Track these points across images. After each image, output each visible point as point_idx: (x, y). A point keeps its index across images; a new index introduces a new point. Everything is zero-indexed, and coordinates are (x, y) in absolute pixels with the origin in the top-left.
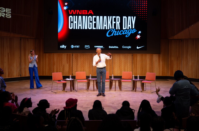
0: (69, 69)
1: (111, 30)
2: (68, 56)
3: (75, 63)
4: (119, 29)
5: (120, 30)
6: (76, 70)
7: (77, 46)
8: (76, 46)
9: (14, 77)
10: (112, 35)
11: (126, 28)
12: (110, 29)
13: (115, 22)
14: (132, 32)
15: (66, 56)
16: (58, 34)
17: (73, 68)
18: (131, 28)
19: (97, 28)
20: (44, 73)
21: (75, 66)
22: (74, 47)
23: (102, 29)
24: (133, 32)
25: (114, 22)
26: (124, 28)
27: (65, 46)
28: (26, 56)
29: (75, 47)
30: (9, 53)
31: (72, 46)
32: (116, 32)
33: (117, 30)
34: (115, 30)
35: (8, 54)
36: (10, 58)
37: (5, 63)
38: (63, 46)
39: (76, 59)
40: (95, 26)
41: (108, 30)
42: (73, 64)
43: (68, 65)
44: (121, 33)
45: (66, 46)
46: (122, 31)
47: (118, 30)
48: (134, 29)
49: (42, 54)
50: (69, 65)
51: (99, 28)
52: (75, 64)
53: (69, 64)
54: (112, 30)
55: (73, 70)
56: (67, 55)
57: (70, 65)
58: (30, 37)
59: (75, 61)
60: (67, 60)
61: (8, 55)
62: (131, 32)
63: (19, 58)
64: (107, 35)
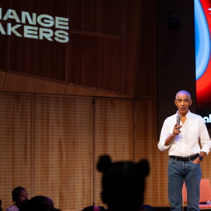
28: (107, 148)
30: (63, 140)
35: (60, 142)
36: (64, 153)
37: (52, 167)
61: (60, 145)
63: (90, 154)
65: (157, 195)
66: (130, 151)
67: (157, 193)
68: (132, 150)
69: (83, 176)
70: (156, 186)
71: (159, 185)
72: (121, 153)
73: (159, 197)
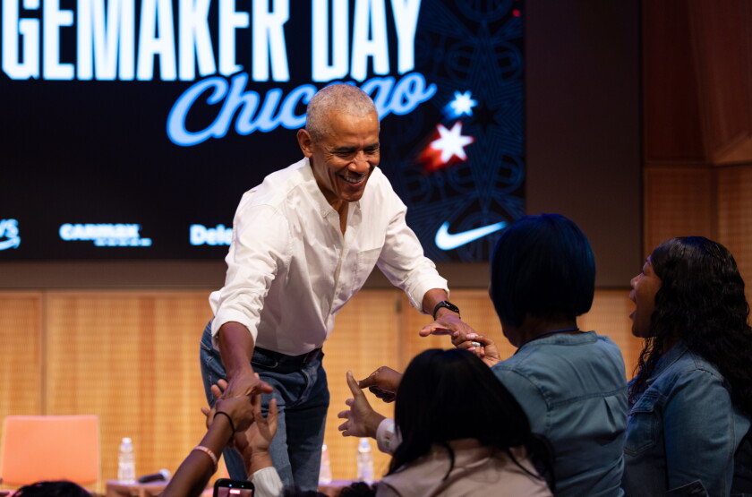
1: (211, 90)
4: (282, 74)
5: (286, 88)
10: (219, 128)
11: (339, 70)
12: (199, 78)
13: (242, 20)
14: (398, 108)
18: (382, 66)
19: (85, 74)
23: (127, 75)
24: (404, 101)
25: (231, 20)
26: (320, 72)
32: (252, 99)
33: (262, 89)
34: (240, 82)
40: (68, 53)
41: (180, 87)
44: (300, 109)
46: (303, 96)
47: (271, 84)
48: (408, 73)
51: (106, 73)
54: (221, 86)
62: (388, 100)
64: (178, 132)
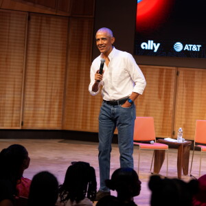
0: (162, 115)
2: (164, 77)
3: (185, 98)
6: (184, 120)
7: (194, 46)
8: (191, 46)
9: (3, 126)
15: (158, 76)
16: (139, 7)
17: (177, 113)
20: (89, 124)
21: (184, 107)
22: (184, 47)
27: (155, 44)
28: (39, 67)
29: (187, 47)
31: (179, 47)
38: (150, 45)
39: (187, 86)
42: (178, 101)
43: (163, 102)
45: (159, 44)
49: (84, 66)
50: (165, 104)
52: (184, 101)
53: (165, 101)
55: (177, 119)
56: (161, 71)
57: (169, 104)
58: (55, 13)
59: (185, 91)
60: (159, 88)
63: (22, 72)
65: (86, 120)
66: (62, 71)
67: (86, 117)
68: (64, 70)
69: (14, 94)
70: (87, 110)
71: (89, 109)
72: (53, 72)
73: (89, 121)
